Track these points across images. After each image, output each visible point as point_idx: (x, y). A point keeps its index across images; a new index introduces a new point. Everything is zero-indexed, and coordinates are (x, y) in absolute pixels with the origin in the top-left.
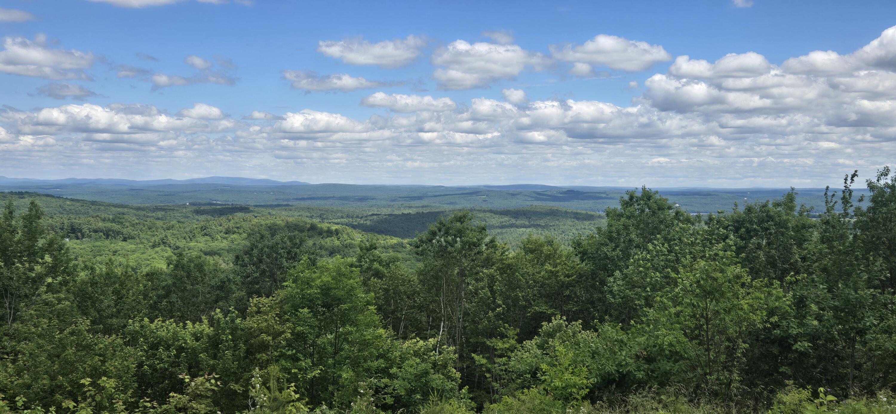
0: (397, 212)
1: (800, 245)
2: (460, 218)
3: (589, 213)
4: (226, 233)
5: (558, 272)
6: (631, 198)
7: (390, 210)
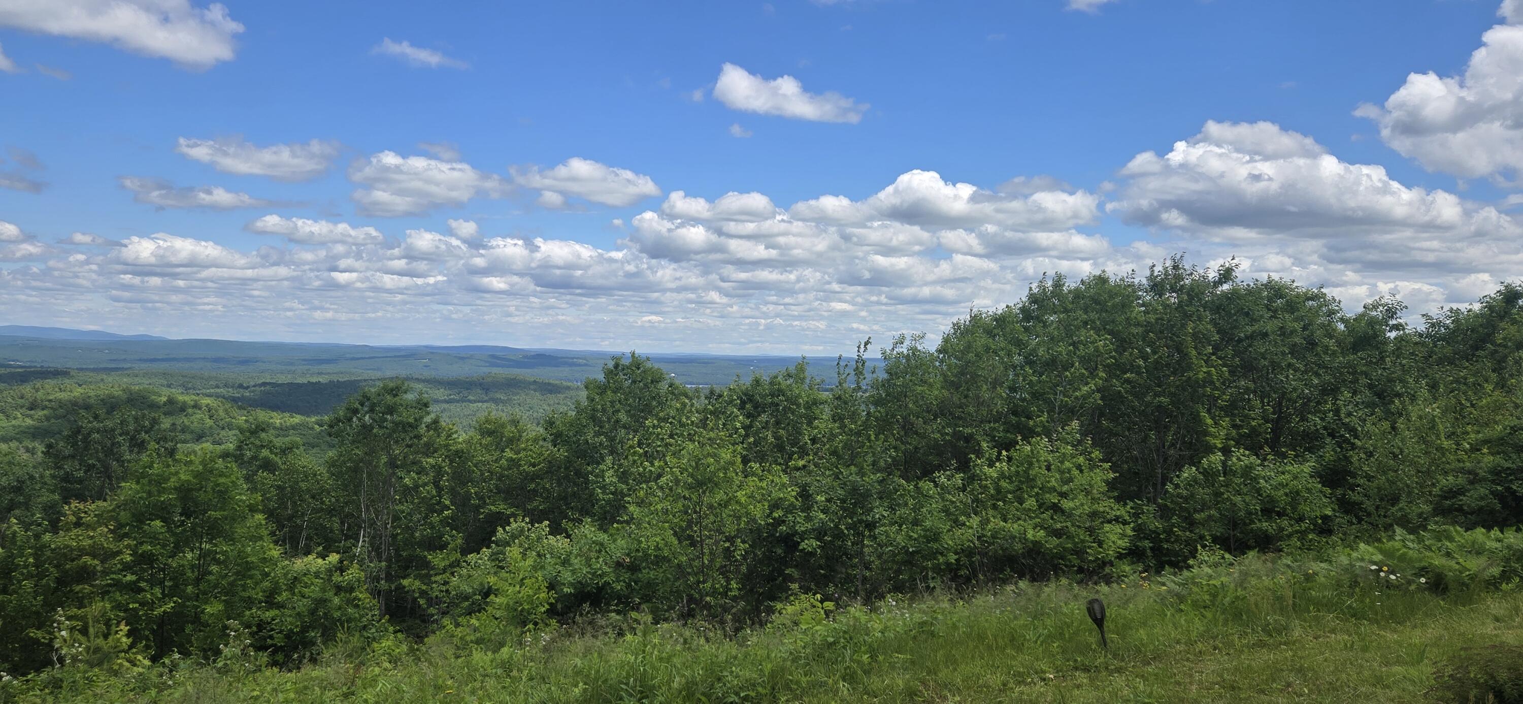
0: (300, 380)
1: (810, 423)
2: (392, 390)
3: (565, 383)
4: (31, 409)
5: (520, 460)
6: (616, 366)
7: (289, 376)
